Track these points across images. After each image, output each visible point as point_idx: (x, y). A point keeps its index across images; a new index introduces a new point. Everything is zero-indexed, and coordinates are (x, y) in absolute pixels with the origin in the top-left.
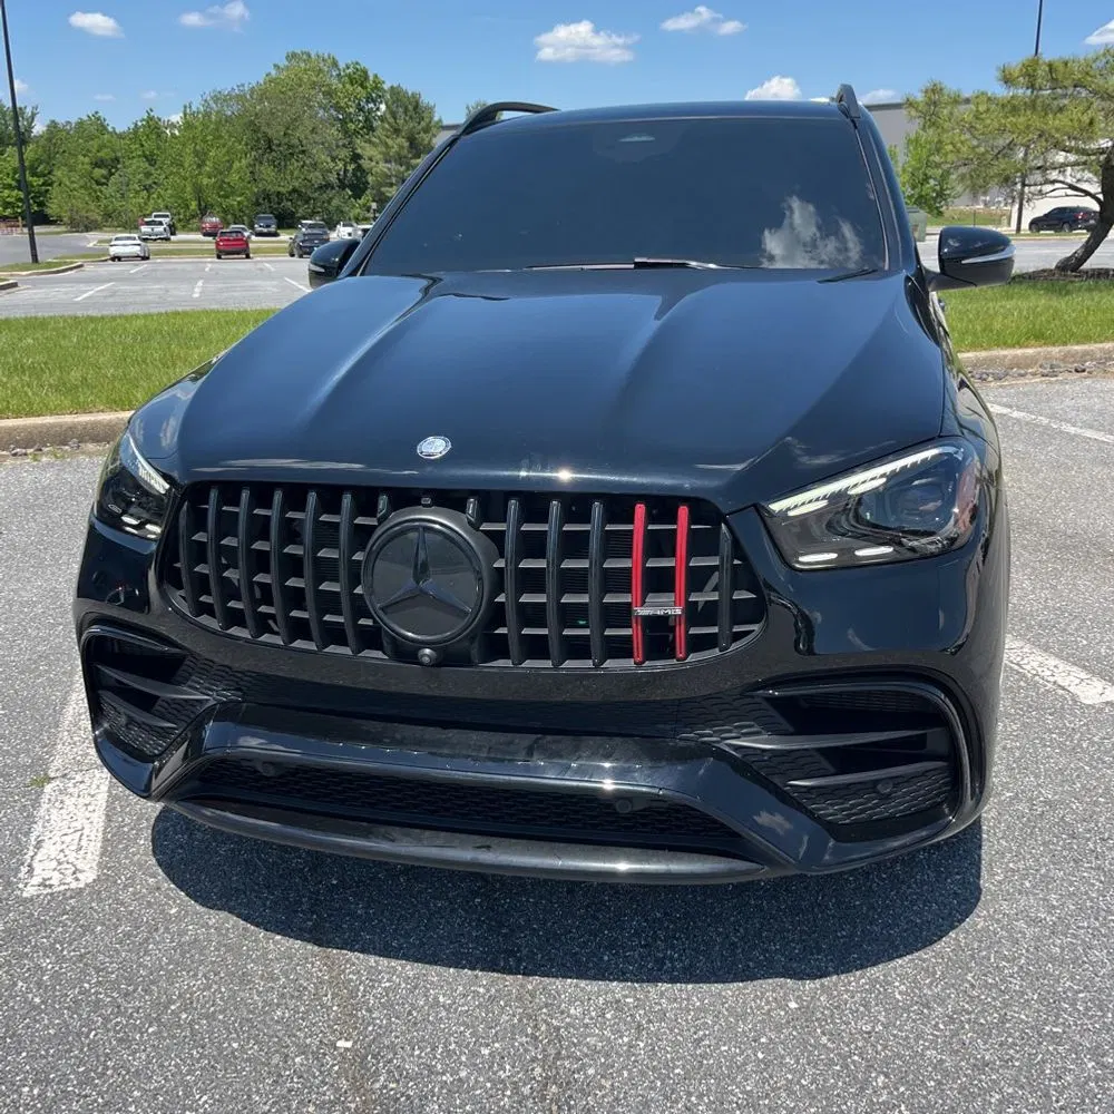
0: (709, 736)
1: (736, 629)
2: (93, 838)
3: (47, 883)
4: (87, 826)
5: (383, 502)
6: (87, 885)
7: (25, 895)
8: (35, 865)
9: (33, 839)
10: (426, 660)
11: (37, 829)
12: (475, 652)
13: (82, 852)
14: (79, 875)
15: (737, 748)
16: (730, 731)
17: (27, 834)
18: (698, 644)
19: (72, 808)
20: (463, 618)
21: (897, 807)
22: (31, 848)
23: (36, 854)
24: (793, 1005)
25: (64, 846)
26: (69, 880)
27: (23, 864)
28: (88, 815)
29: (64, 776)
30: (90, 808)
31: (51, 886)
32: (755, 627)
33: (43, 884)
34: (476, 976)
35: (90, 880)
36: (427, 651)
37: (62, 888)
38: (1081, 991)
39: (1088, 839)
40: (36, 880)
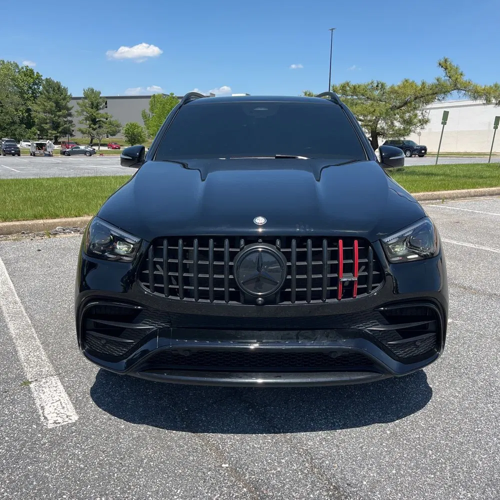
0: (361, 327)
1: (373, 285)
2: (67, 403)
3: (57, 422)
4: (61, 399)
5: (242, 242)
6: (76, 421)
7: (49, 427)
8: (46, 416)
9: (38, 406)
10: (260, 302)
11: (38, 402)
12: (278, 299)
13: (66, 409)
14: (70, 418)
15: (371, 331)
16: (369, 324)
17: (34, 404)
18: (360, 291)
19: (49, 392)
20: (276, 285)
21: (421, 350)
22: (40, 409)
23: (44, 412)
24: (388, 432)
25: (55, 407)
26: (67, 420)
27: (40, 416)
28: (59, 394)
29: (36, 380)
30: (58, 392)
31: (59, 423)
32: (379, 285)
33: (55, 422)
34: (265, 436)
35: (77, 419)
36: (260, 299)
37: (65, 423)
38: (481, 417)
39: (461, 369)
40: (51, 421)
